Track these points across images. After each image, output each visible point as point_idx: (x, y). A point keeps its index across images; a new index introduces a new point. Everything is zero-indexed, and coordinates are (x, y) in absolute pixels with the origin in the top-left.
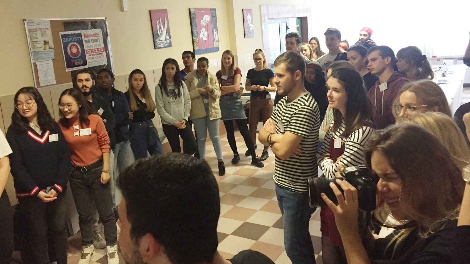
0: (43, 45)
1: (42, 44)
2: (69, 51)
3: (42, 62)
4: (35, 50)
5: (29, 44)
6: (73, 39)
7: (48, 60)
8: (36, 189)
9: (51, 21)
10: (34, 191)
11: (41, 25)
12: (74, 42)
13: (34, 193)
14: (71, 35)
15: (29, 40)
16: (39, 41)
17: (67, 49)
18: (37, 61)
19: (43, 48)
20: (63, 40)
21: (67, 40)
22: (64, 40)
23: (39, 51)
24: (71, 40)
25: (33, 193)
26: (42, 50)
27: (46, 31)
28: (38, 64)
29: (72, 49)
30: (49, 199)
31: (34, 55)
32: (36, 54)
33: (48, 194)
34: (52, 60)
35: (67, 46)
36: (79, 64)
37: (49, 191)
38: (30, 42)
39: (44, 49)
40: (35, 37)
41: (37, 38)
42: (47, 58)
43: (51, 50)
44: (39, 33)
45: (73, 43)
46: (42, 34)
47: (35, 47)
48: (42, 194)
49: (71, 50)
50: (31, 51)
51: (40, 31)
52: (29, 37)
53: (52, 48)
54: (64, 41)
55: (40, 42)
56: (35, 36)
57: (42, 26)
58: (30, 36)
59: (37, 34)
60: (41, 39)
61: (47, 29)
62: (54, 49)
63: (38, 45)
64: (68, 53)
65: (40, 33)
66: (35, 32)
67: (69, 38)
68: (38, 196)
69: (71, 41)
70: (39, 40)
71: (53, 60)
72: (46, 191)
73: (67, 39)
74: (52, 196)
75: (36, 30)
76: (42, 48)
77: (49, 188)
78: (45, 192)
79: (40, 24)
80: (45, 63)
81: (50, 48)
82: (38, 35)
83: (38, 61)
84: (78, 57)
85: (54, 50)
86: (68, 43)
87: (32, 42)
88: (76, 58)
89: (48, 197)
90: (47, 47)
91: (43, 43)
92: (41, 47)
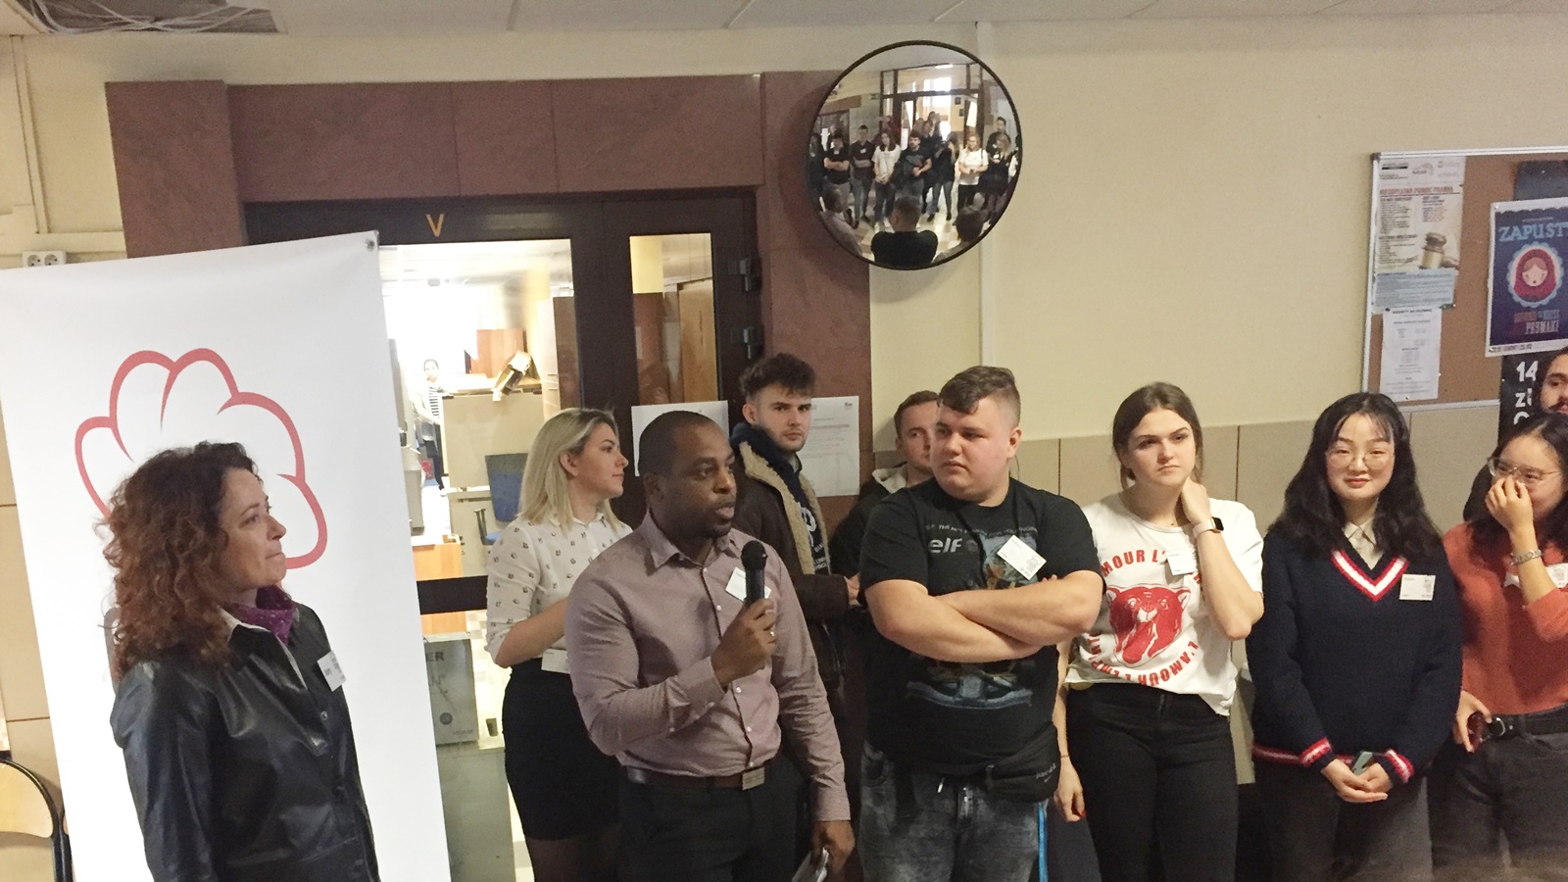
0: (1421, 253)
1: (1415, 249)
2: (1512, 279)
3: (1405, 314)
4: (1390, 267)
5: (1372, 245)
6: (1542, 230)
7: (1428, 308)
8: (1323, 746)
9: (1470, 160)
10: (1316, 751)
11: (1431, 174)
12: (1541, 241)
13: (1314, 757)
14: (1537, 213)
15: (1375, 229)
16: (1411, 236)
17: (1507, 271)
18: (1387, 310)
19: (1419, 262)
20: (1498, 235)
21: (1513, 234)
22: (1504, 235)
23: (1404, 273)
24: (1531, 235)
25: (1309, 756)
26: (1413, 269)
27: (1442, 197)
28: (1389, 320)
29: (1530, 268)
30: (1360, 794)
31: (1382, 287)
32: (1390, 283)
33: (1358, 774)
34: (1441, 307)
35: (1511, 259)
36: (1543, 331)
37: (1364, 767)
38: (1377, 239)
39: (1422, 268)
40: (1400, 220)
41: (1403, 225)
42: (1426, 301)
43: (1448, 269)
44: (1416, 204)
45: (1536, 246)
46: (1426, 211)
47: (1393, 257)
48: (1338, 767)
49: (1524, 274)
50: (1374, 272)
51: (1421, 198)
52: (1380, 223)
53: (1453, 262)
54: (1502, 239)
55: (1412, 240)
56: (1398, 217)
57: (1433, 181)
58: (1383, 218)
59: (1406, 210)
60: (1419, 228)
61: (1448, 190)
62: (1457, 268)
63: (1404, 252)
64: (1507, 283)
65: (1422, 206)
66: (1401, 203)
67: (1525, 227)
68: (1322, 772)
69: (1530, 240)
70: (1410, 231)
71: (1446, 308)
72: (1353, 763)
73: (1516, 229)
74: (1370, 785)
75: (1407, 194)
76: (1415, 262)
77: (1366, 755)
78: (1351, 766)
79: (1428, 170)
80: (1416, 317)
81: (1445, 265)
82: (1409, 213)
83: (1392, 310)
84: (1544, 302)
85: (1457, 273)
86: (1517, 245)
87: (1386, 239)
88: (1534, 305)
89: (1357, 788)
90: (1436, 258)
91: (1424, 243)
92: (1410, 260)
